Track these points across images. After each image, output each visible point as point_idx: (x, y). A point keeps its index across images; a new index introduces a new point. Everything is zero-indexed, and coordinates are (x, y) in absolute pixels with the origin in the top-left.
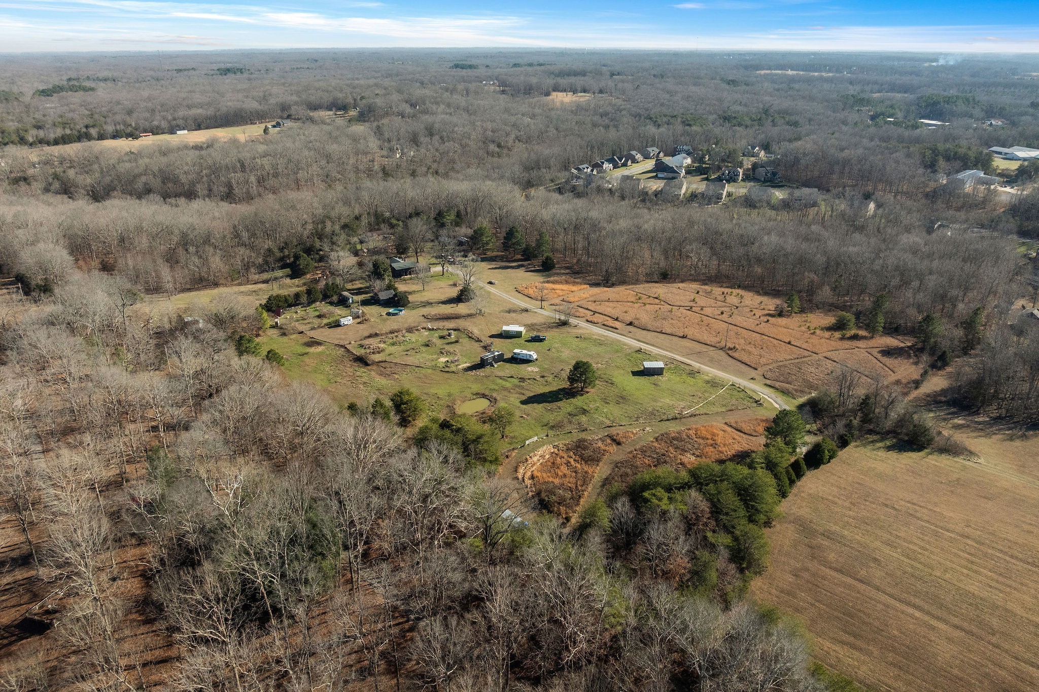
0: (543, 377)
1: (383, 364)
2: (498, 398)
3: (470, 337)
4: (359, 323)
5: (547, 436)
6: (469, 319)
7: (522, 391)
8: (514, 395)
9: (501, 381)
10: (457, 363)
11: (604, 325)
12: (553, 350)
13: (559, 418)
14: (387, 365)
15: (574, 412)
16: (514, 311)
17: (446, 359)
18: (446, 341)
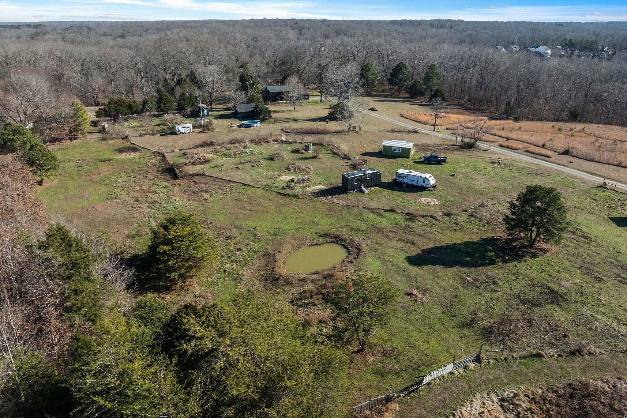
0: (448, 215)
1: (197, 179)
2: (364, 247)
3: (335, 153)
4: (199, 133)
5: (478, 360)
6: (338, 136)
7: (411, 238)
8: (394, 244)
9: (372, 216)
10: (305, 184)
11: (527, 151)
12: (460, 176)
13: (499, 309)
14: (202, 179)
15: (530, 294)
16: (399, 132)
17: (291, 178)
18: (300, 156)
